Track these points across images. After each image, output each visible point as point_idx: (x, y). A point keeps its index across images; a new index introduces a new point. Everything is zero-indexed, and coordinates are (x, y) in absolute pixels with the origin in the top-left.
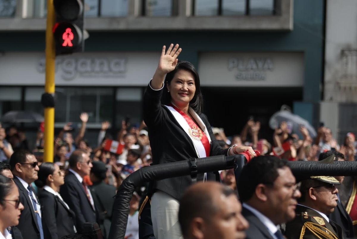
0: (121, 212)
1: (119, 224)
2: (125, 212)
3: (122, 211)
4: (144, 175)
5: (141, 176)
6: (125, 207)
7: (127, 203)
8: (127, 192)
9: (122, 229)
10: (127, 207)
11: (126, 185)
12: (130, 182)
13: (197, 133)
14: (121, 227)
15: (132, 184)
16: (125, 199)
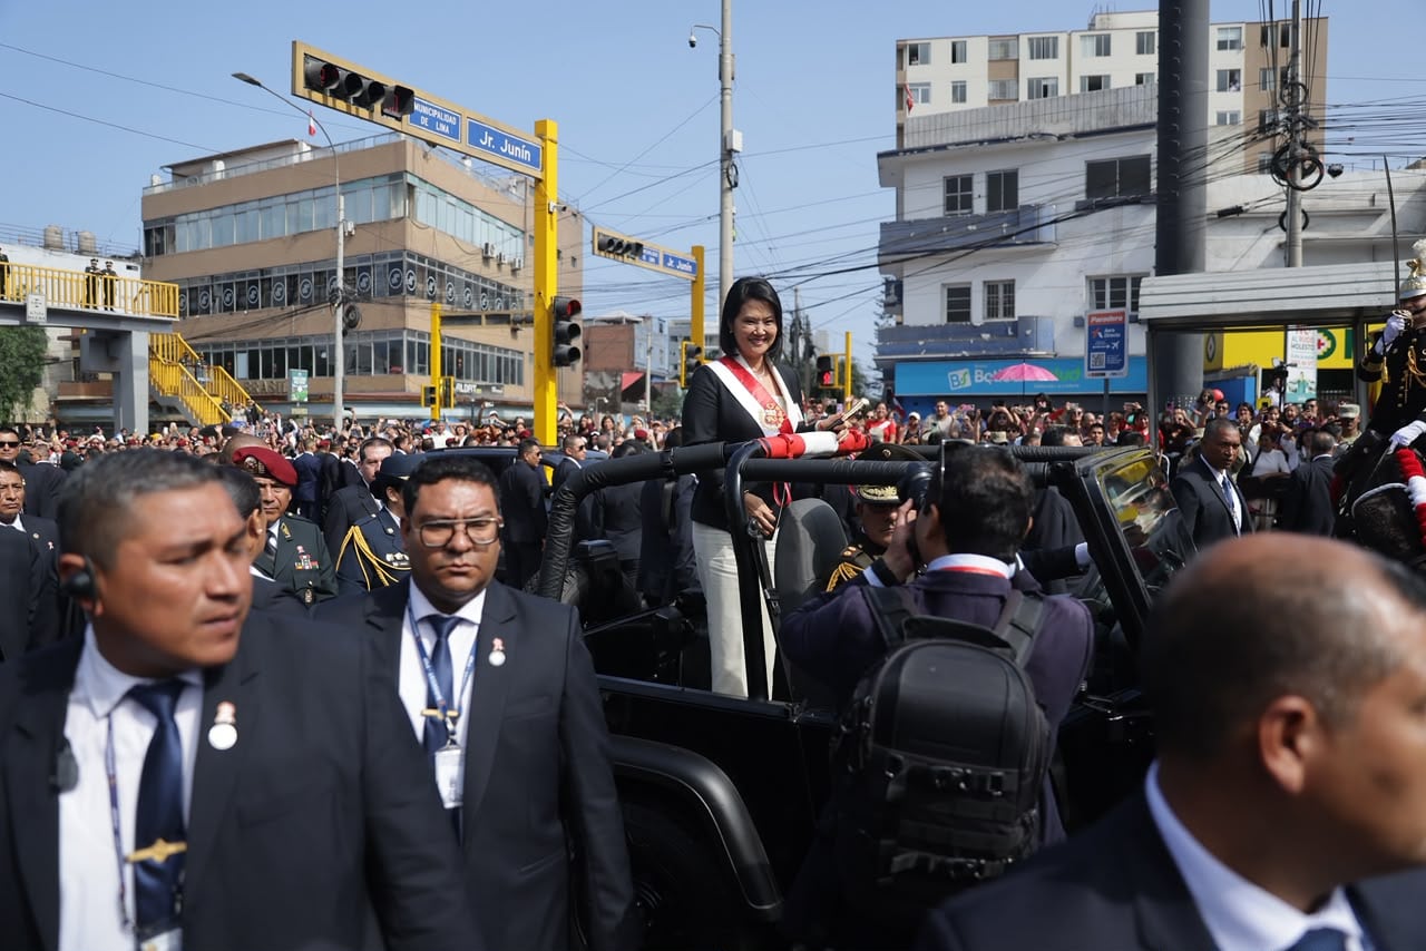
13: (773, 417)
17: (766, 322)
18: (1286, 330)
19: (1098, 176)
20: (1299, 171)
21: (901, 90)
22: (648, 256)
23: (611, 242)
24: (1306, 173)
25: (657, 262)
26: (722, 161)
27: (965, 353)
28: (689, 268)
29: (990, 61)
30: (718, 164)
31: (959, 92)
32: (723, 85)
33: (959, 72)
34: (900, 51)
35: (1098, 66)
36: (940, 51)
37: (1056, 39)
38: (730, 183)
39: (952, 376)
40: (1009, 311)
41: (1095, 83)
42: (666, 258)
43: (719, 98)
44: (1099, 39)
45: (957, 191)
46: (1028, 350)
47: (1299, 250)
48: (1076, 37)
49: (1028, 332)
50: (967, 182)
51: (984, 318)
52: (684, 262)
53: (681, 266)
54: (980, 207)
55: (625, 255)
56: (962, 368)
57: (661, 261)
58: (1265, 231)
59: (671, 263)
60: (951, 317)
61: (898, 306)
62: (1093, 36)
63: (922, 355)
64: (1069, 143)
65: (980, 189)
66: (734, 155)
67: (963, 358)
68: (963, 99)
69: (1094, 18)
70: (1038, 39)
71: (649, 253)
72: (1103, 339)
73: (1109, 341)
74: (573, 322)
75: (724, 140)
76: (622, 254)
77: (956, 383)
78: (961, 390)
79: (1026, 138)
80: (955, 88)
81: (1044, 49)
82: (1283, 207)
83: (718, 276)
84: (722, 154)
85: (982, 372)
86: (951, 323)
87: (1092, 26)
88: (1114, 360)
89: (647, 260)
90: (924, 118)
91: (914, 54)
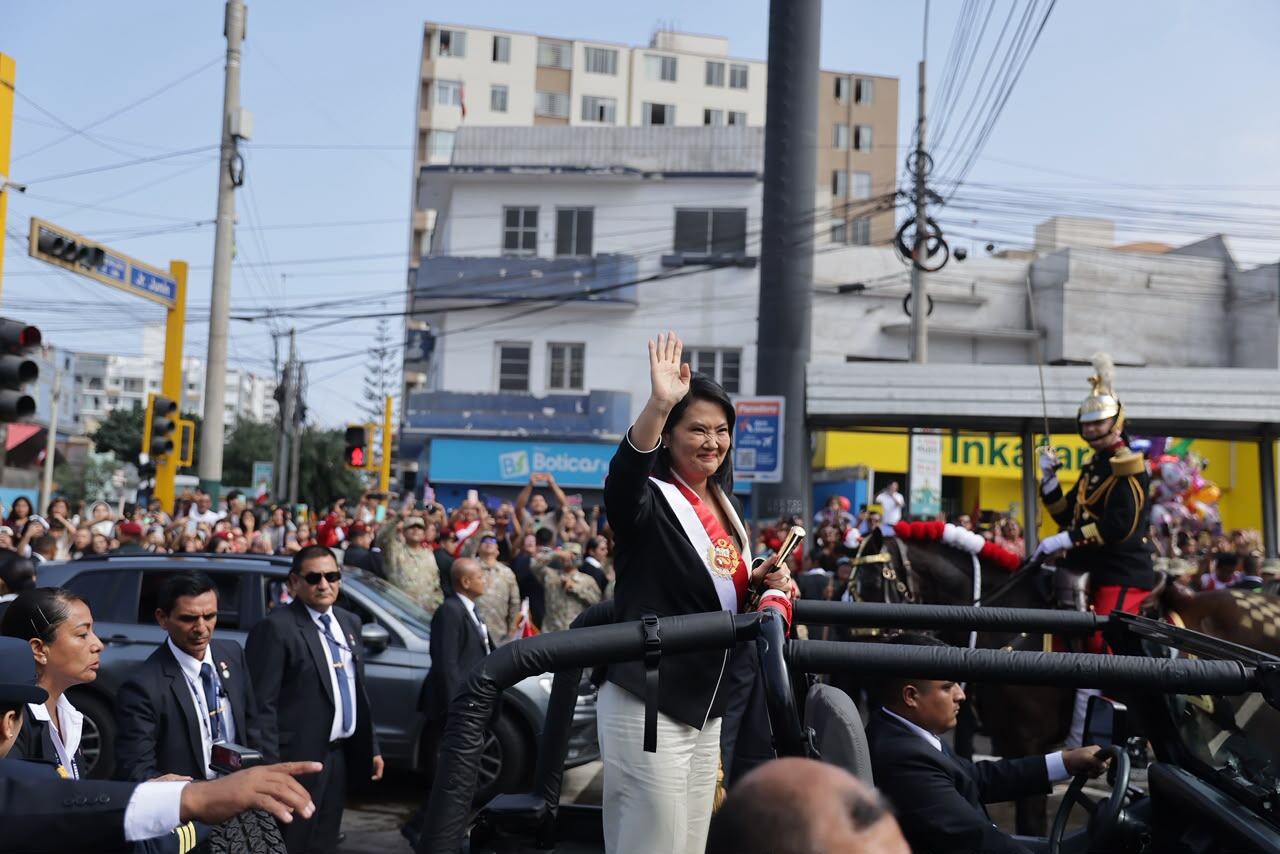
0: (461, 757)
1: (453, 787)
2: (471, 757)
3: (462, 754)
4: (524, 660)
5: (515, 660)
6: (469, 743)
7: (476, 733)
8: (478, 704)
9: (460, 801)
10: (477, 744)
11: (477, 685)
12: (488, 678)
13: (726, 558)
14: (459, 797)
15: (490, 682)
16: (473, 722)
17: (720, 430)
18: (911, 434)
19: (688, 226)
20: (924, 252)
21: (426, 85)
22: (110, 269)
23: (59, 242)
24: (932, 253)
25: (122, 276)
26: (223, 148)
27: (523, 432)
28: (166, 290)
29: (539, 67)
30: (217, 152)
31: (499, 99)
32: (229, 46)
33: (499, 73)
34: (428, 36)
35: (662, 94)
36: (478, 46)
37: (615, 53)
38: (232, 177)
39: (505, 460)
40: (577, 382)
41: (658, 115)
42: (135, 273)
43: (223, 62)
44: (664, 60)
45: (519, 225)
46: (601, 431)
47: (923, 339)
48: (639, 55)
49: (601, 410)
50: (532, 217)
51: (546, 388)
52: (159, 280)
53: (155, 286)
54: (546, 249)
55: (77, 264)
56: (519, 450)
57: (128, 276)
58: (869, 311)
59: (141, 280)
60: (504, 385)
61: (423, 363)
62: (656, 56)
63: (468, 431)
64: (658, 182)
65: (547, 228)
66: (240, 142)
67: (520, 439)
68: (503, 108)
69: (656, 35)
70: (596, 49)
71: (112, 263)
72: (753, 434)
73: (761, 436)
74: (30, 357)
75: (227, 121)
76: (73, 262)
77: (509, 470)
78: (519, 479)
79: (607, 172)
80: (494, 94)
81: (602, 61)
82: (907, 287)
83: (208, 304)
84: (223, 139)
85: (542, 456)
86: (506, 392)
87: (653, 44)
88: (765, 459)
89: (108, 272)
90: (482, 128)
91: (445, 40)
